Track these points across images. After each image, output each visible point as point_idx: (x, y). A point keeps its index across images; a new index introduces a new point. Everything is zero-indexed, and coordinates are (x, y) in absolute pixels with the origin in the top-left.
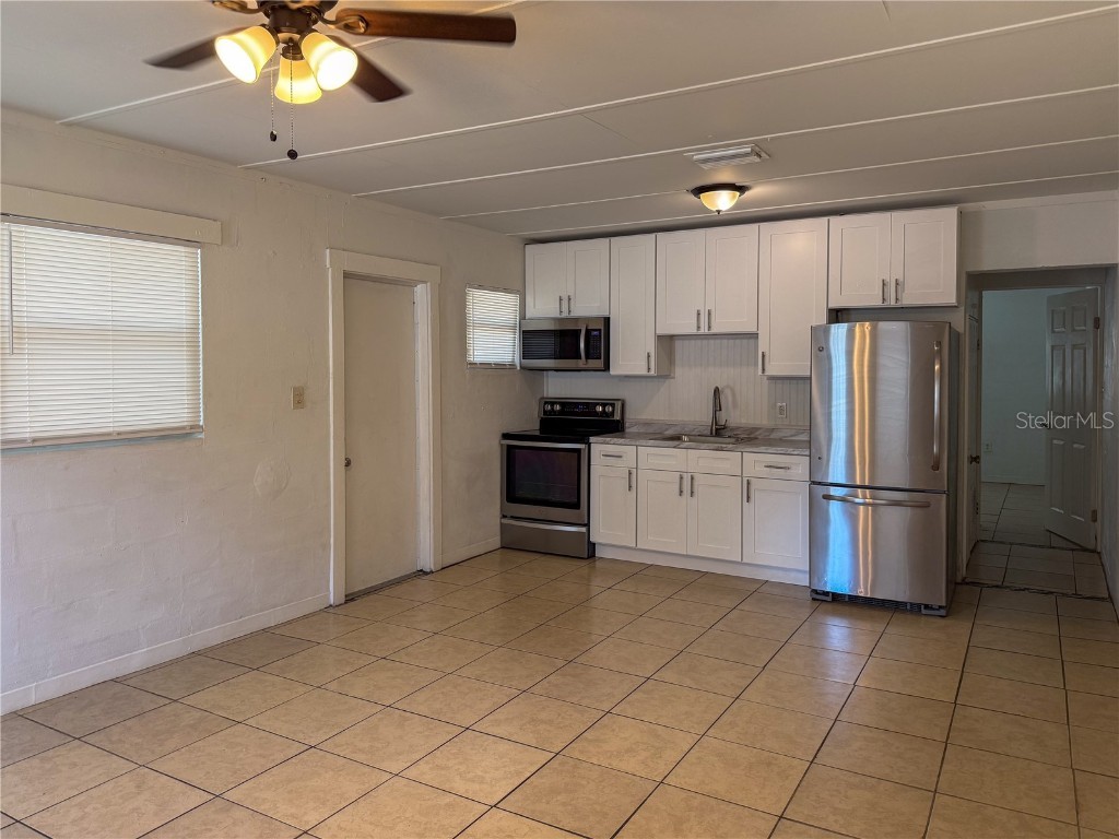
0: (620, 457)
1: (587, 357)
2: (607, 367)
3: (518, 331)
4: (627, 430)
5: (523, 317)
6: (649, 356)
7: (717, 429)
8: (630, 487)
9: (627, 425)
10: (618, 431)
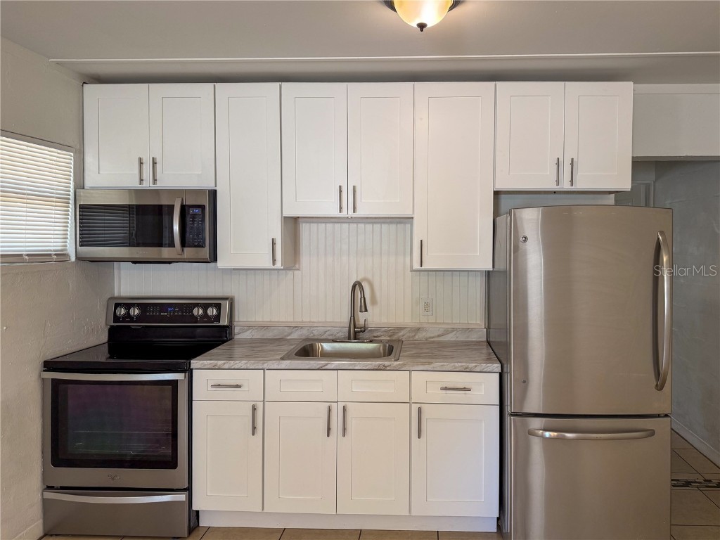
0: (238, 386)
1: (183, 244)
2: (214, 258)
3: (71, 206)
4: (237, 337)
5: (80, 185)
6: (274, 244)
7: (355, 333)
8: (254, 428)
9: (236, 330)
10: (224, 342)
